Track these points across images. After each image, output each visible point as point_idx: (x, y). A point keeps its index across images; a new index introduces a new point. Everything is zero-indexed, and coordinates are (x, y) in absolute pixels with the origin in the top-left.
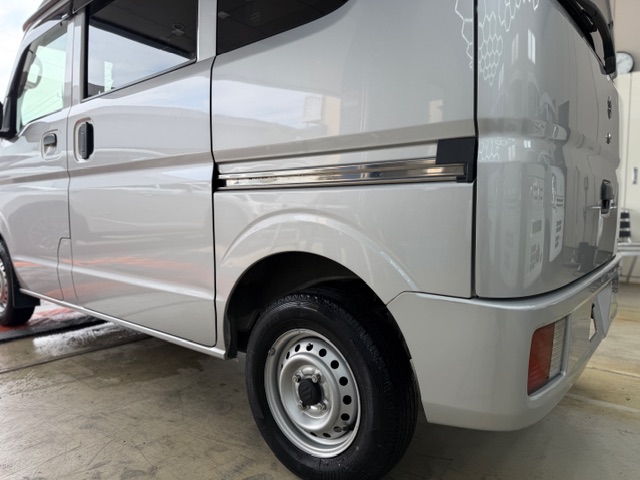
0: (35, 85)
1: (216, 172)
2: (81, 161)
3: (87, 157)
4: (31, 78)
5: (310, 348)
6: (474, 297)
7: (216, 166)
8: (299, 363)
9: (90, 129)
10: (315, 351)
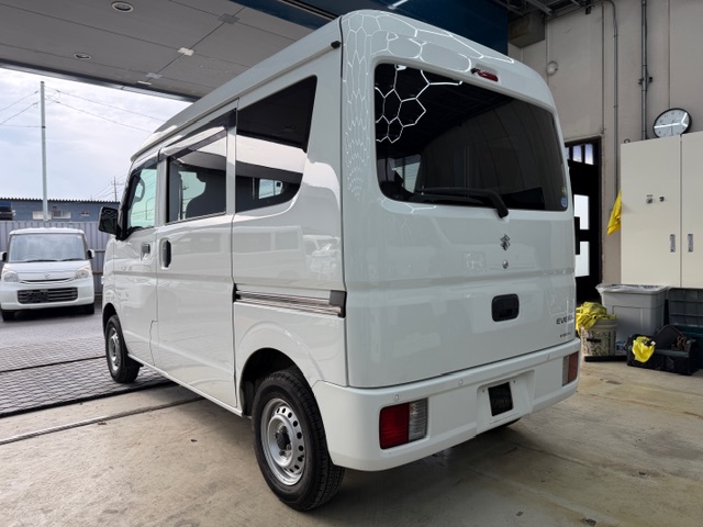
0: (140, 199)
1: (235, 289)
2: (163, 268)
3: (167, 266)
4: (138, 193)
5: (284, 411)
6: (348, 386)
7: (235, 285)
8: (278, 421)
9: (168, 245)
10: (286, 414)
